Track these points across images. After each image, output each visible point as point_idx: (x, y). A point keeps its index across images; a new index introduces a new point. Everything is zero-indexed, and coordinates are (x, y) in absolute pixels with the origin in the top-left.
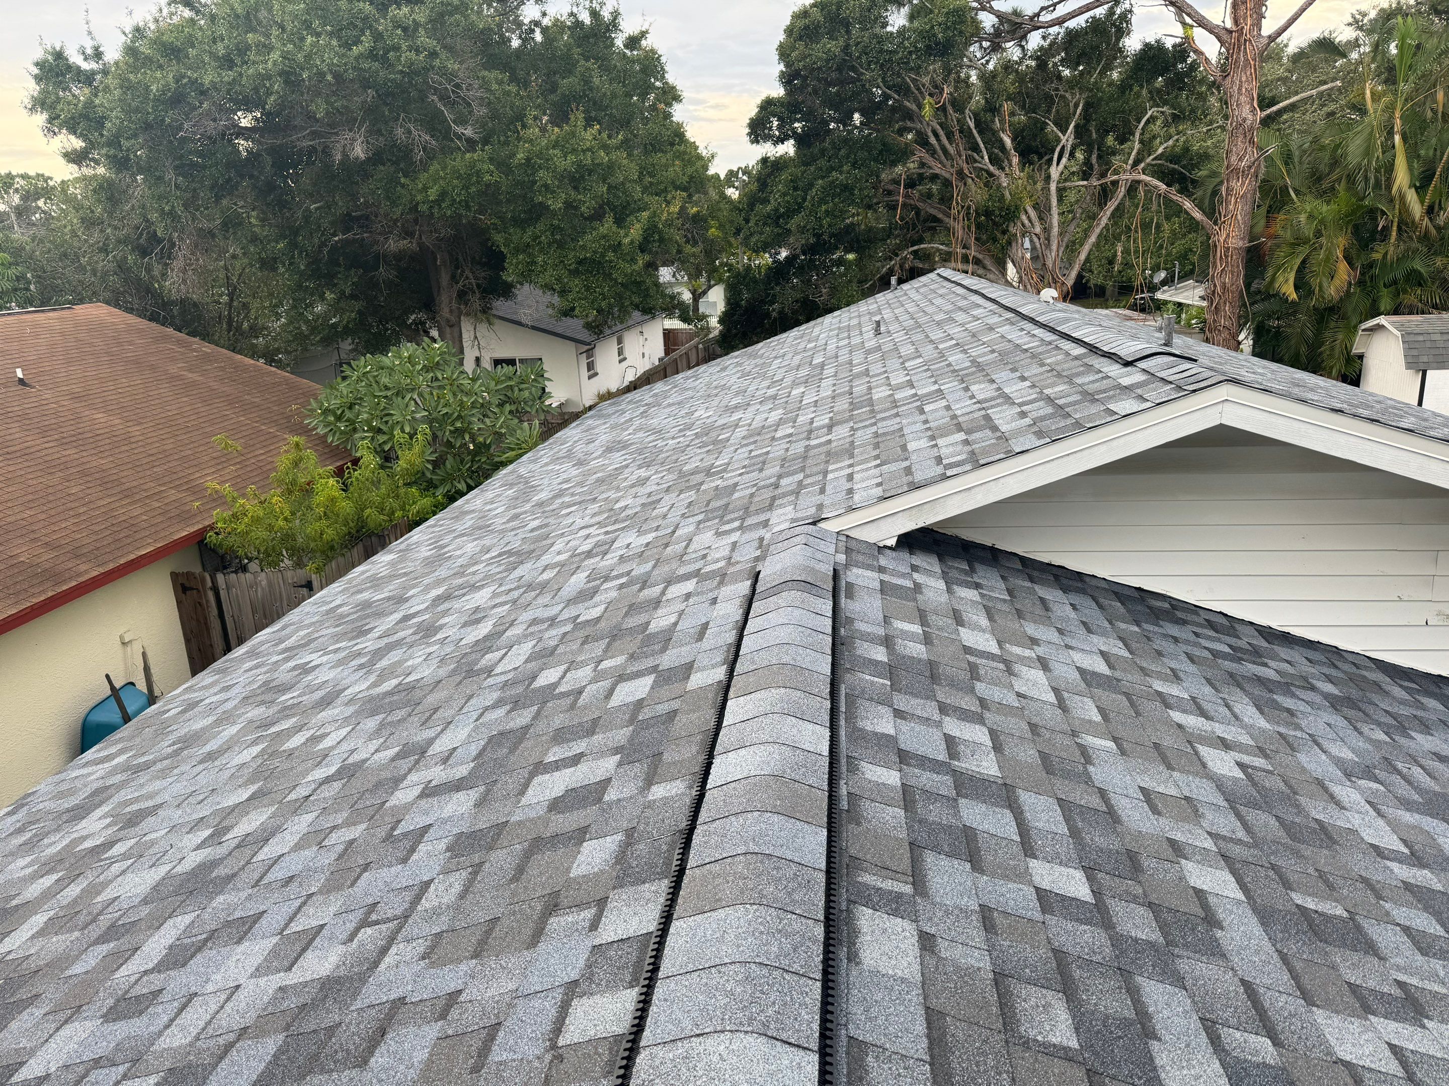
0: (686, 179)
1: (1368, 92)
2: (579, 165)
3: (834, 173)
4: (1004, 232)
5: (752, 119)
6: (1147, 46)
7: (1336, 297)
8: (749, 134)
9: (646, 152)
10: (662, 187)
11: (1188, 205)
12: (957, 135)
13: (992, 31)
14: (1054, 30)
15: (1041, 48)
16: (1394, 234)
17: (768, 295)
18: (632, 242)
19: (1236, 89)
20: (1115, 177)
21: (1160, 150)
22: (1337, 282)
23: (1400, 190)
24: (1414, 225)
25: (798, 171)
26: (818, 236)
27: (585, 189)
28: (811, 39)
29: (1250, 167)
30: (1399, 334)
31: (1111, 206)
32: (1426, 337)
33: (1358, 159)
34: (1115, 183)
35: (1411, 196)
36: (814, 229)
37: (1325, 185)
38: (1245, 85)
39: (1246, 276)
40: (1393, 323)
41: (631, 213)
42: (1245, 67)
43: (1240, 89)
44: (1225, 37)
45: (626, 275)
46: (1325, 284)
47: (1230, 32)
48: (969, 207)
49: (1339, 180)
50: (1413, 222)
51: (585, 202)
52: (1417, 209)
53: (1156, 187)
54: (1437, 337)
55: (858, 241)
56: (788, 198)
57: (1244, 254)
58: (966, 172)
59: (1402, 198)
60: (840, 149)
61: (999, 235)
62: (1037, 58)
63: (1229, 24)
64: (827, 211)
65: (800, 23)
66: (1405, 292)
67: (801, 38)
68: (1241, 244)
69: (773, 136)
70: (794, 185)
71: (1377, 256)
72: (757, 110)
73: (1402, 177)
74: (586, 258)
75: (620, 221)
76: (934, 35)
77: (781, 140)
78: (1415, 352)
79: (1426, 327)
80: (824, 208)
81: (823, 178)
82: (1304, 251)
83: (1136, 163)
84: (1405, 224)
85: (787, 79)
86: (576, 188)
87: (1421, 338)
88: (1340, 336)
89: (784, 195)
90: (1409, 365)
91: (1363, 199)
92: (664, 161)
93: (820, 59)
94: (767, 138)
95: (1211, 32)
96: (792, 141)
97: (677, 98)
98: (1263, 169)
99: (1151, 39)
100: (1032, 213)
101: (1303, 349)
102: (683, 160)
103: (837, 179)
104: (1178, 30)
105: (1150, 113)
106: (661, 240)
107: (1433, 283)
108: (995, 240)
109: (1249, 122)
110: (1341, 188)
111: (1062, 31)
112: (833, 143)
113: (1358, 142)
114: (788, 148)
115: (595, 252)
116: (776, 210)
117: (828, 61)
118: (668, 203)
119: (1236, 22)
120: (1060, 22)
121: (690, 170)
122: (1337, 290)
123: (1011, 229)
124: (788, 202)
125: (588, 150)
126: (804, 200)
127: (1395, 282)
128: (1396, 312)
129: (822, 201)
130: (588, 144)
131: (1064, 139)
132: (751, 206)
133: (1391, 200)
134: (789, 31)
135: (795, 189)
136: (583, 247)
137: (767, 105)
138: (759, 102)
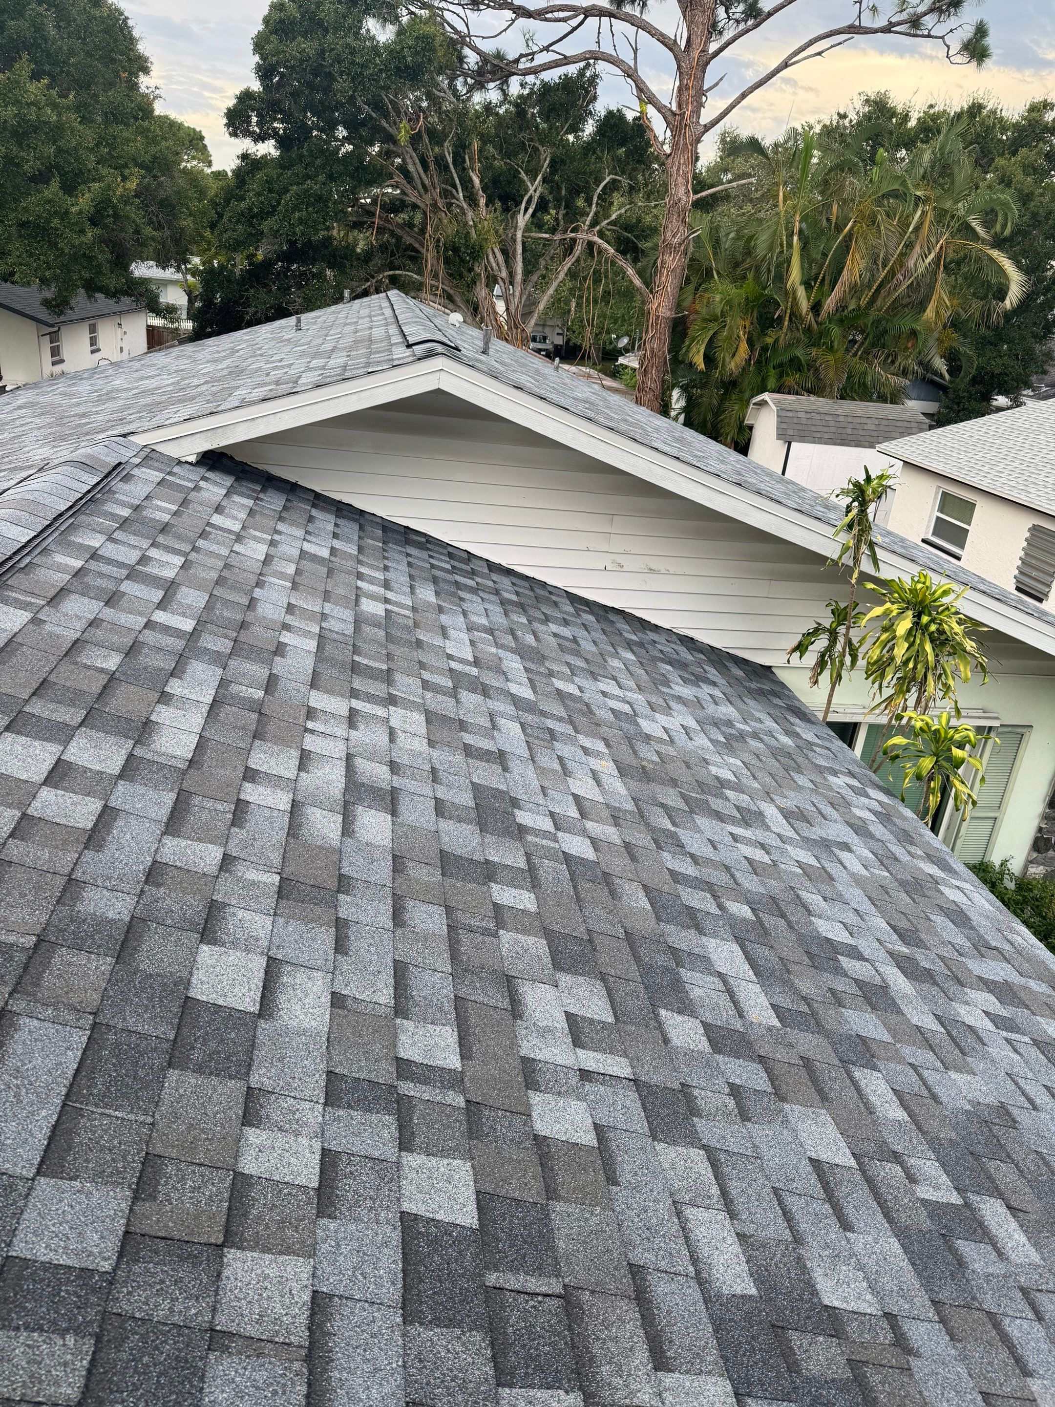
0: (148, 158)
1: (781, 194)
2: (22, 119)
3: (309, 182)
4: (470, 270)
5: (229, 110)
6: (610, 113)
7: (736, 372)
8: (228, 125)
9: (106, 122)
10: (121, 162)
11: (630, 271)
12: (432, 167)
13: (476, 68)
14: (530, 79)
15: (521, 96)
16: (786, 323)
17: (242, 297)
18: (80, 212)
19: (675, 169)
20: (572, 235)
21: (614, 217)
22: (737, 358)
23: (793, 284)
24: (801, 319)
25: (274, 173)
26: (292, 244)
27: (28, 146)
28: (286, 35)
29: (680, 244)
30: (775, 409)
31: (569, 262)
32: (795, 414)
33: (764, 253)
34: (574, 241)
35: (801, 292)
36: (287, 235)
37: (739, 271)
38: (683, 167)
39: (670, 344)
40: (773, 399)
41: (85, 183)
42: (684, 150)
43: (678, 170)
44: (670, 118)
45: (73, 246)
46: (727, 360)
47: (675, 114)
48: (438, 240)
49: (750, 269)
50: (801, 315)
51: (28, 161)
52: (804, 305)
53: (606, 250)
54: (802, 415)
55: (334, 256)
56: (262, 199)
57: (671, 324)
58: (440, 205)
59: (794, 292)
60: (316, 158)
61: (465, 273)
62: (517, 105)
63: (674, 108)
64: (300, 219)
65: (277, 16)
66: (788, 375)
67: (276, 32)
68: (668, 314)
69: (254, 132)
70: (269, 185)
71: (770, 340)
72: (235, 101)
73: (795, 275)
74: (29, 222)
75: (70, 188)
76: (404, 57)
77: (259, 138)
78: (784, 426)
79: (796, 406)
80: (297, 215)
81: (298, 184)
82: (714, 327)
83: (594, 224)
84: (795, 315)
85: (265, 72)
86: (20, 144)
87: (790, 414)
88: (736, 407)
89: (259, 194)
90: (780, 436)
91: (764, 288)
92: (125, 134)
93: (294, 58)
94: (247, 133)
95: (659, 111)
96: (272, 142)
97: (146, 71)
98: (691, 249)
99: (614, 108)
100: (500, 258)
101: (709, 416)
102: (147, 137)
103: (311, 188)
104: (635, 104)
105: (608, 179)
106: (116, 216)
107: (809, 370)
108: (461, 276)
109: (683, 203)
110: (750, 276)
111: (538, 83)
112: (310, 151)
113: (765, 237)
114: (268, 148)
115: (39, 217)
116: (250, 209)
117: (302, 61)
118: (125, 179)
119: (680, 106)
120: (535, 71)
121: (153, 149)
122: (737, 366)
123: (476, 268)
124: (262, 203)
125: (32, 104)
126: (279, 203)
127: (781, 365)
128: (779, 390)
129: (296, 208)
130: (32, 98)
131: (532, 189)
132: (227, 201)
133: (786, 293)
134: (266, 21)
135: (271, 191)
136: (26, 210)
137: (246, 97)
138: (238, 93)
